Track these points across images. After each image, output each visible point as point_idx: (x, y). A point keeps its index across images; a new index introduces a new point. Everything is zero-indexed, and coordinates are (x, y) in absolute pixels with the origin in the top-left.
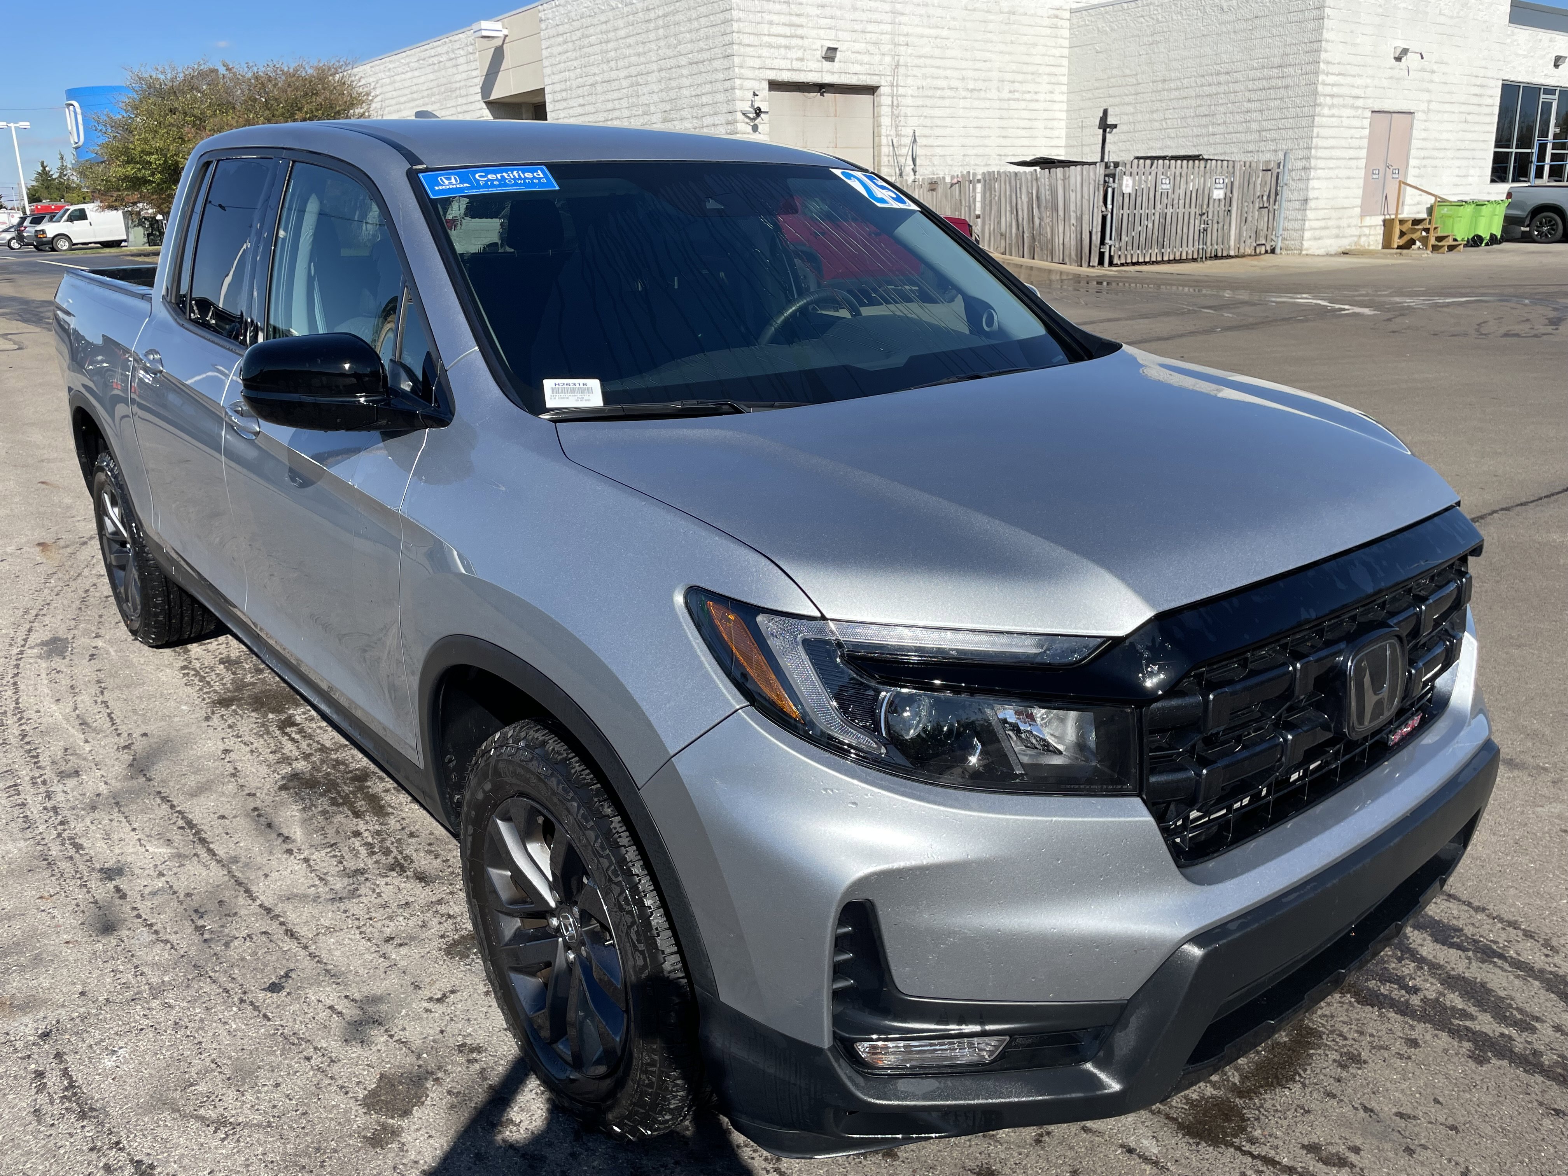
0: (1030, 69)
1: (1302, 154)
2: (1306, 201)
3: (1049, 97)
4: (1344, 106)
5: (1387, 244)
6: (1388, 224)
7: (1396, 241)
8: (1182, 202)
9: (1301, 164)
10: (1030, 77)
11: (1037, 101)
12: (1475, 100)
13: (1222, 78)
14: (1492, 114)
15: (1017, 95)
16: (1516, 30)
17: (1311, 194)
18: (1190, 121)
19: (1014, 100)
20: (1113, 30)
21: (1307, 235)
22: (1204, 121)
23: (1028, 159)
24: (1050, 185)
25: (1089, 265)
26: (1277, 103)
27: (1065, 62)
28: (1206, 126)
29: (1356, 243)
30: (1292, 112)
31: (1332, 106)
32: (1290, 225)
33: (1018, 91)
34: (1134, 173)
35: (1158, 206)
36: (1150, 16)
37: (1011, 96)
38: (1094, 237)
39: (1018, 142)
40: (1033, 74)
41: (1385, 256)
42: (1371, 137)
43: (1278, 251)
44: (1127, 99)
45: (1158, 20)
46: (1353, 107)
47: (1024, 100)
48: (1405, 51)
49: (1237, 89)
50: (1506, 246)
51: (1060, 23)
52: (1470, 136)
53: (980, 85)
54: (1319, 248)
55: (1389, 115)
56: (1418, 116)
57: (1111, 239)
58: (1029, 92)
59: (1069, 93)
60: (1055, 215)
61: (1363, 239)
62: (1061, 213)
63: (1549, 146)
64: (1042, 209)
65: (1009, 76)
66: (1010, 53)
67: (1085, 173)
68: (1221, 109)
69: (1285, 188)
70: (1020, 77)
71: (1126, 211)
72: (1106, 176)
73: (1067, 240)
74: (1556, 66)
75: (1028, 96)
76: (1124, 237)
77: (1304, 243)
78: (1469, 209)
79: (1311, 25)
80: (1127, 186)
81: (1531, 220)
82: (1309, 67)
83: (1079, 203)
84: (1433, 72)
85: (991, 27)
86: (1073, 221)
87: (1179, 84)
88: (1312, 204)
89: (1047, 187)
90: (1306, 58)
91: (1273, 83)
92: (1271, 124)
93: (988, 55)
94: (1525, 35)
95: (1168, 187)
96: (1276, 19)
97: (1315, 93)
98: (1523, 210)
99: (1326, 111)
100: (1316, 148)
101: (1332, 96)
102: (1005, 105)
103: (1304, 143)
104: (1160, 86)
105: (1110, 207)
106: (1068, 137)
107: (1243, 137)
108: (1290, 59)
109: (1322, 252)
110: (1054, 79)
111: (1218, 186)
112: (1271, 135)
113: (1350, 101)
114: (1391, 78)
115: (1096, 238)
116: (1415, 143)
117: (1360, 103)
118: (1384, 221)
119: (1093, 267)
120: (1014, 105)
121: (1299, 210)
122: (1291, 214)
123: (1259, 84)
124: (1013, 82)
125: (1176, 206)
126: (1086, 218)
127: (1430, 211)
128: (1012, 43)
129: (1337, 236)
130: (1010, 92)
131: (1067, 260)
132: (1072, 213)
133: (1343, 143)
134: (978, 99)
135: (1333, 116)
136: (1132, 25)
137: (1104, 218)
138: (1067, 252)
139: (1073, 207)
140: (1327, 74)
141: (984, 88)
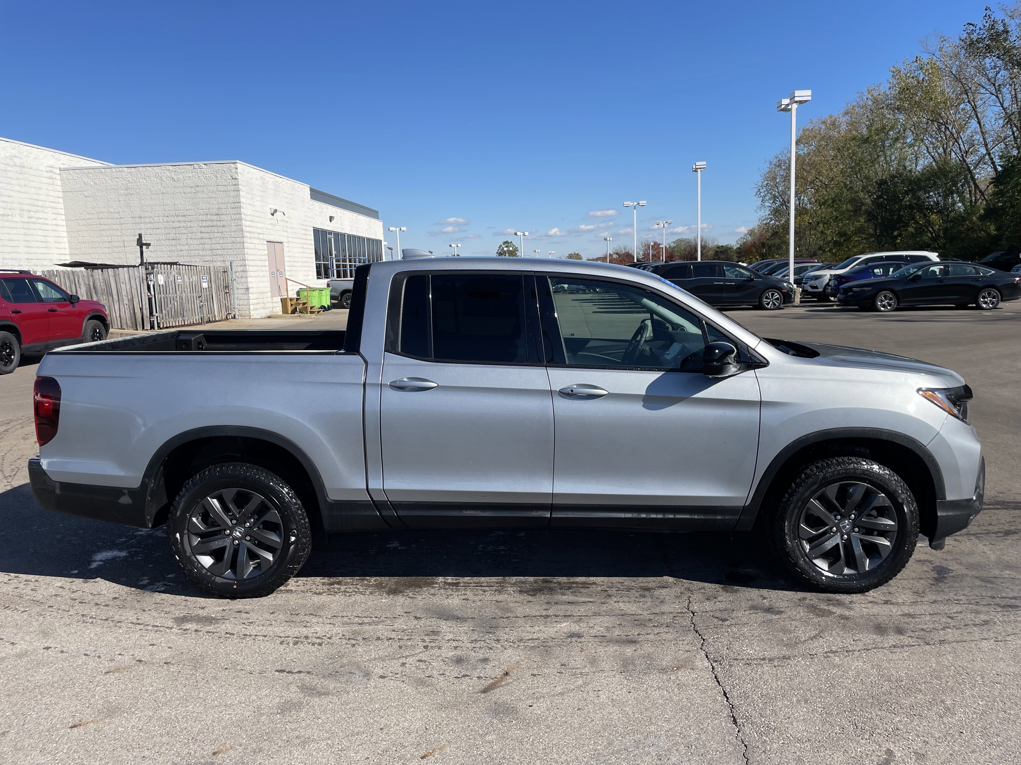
0: (40, 203)
1: (240, 263)
2: (248, 289)
3: (55, 222)
4: (255, 238)
5: (285, 311)
6: (284, 301)
7: (290, 309)
8: (189, 290)
9: (241, 269)
10: (41, 209)
11: (47, 224)
12: (304, 237)
13: (181, 218)
14: (312, 244)
15: (33, 220)
16: (314, 203)
17: (250, 285)
18: (163, 242)
19: (32, 223)
20: (95, 184)
21: (252, 307)
22: (173, 242)
23: (68, 262)
24: (104, 279)
25: (143, 328)
26: (220, 235)
27: (61, 200)
28: (175, 245)
29: (272, 312)
30: (230, 240)
31: (250, 238)
32: (241, 302)
33: (33, 217)
34: (163, 272)
35: (178, 293)
36: (123, 178)
37: (30, 220)
38: (144, 312)
39: (38, 251)
40: (42, 207)
41: (285, 318)
42: (269, 255)
43: (237, 317)
44: (114, 227)
45: (129, 181)
46: (258, 238)
47: (39, 223)
48: (276, 211)
49: (192, 225)
50: (333, 310)
51: (54, 176)
52: (305, 255)
53: (8, 212)
54: (258, 315)
55: (273, 244)
56: (285, 244)
57: (156, 312)
58: (42, 219)
59: (67, 220)
60: (110, 298)
61: (274, 310)
62: (115, 297)
63: (334, 260)
64: (99, 295)
65: (27, 207)
66: (25, 193)
67: (131, 272)
68: (185, 236)
69: (234, 282)
70: (33, 208)
71: (162, 296)
72: (147, 274)
73: (123, 314)
74: (331, 221)
75: (41, 221)
76: (164, 311)
77: (251, 312)
78: (317, 292)
79: (232, 194)
80: (161, 280)
81: (341, 298)
82: (235, 216)
83: (129, 291)
84: (287, 222)
85: (10, 175)
86: (126, 302)
87: (152, 220)
88: (251, 290)
89: (101, 281)
90: (233, 211)
91: (215, 223)
92: (218, 246)
93: (12, 193)
94: (318, 205)
95: (181, 281)
96: (210, 188)
97: (242, 230)
98: (336, 292)
99: (248, 240)
100: (248, 260)
101: (249, 232)
102: (27, 226)
103: (240, 257)
104: (138, 220)
105: (153, 293)
106: (70, 248)
107: (201, 253)
108: (223, 211)
109: (259, 317)
110: (55, 211)
111: (204, 280)
112: (219, 252)
113: (257, 235)
114: (271, 224)
115: (146, 312)
116: (286, 259)
117: (261, 236)
118: (281, 299)
119: (146, 330)
120: (33, 226)
121: (245, 294)
122: (241, 296)
123: (205, 224)
124: (30, 211)
125: (186, 292)
126: (136, 300)
127: (298, 293)
128: (25, 186)
129: (264, 308)
130: (29, 217)
131: (125, 327)
132: (124, 297)
133: (258, 258)
134: (8, 221)
135: (251, 243)
136: (110, 182)
137: (150, 300)
138: (124, 322)
139: (124, 293)
140: (246, 220)
141: (11, 214)
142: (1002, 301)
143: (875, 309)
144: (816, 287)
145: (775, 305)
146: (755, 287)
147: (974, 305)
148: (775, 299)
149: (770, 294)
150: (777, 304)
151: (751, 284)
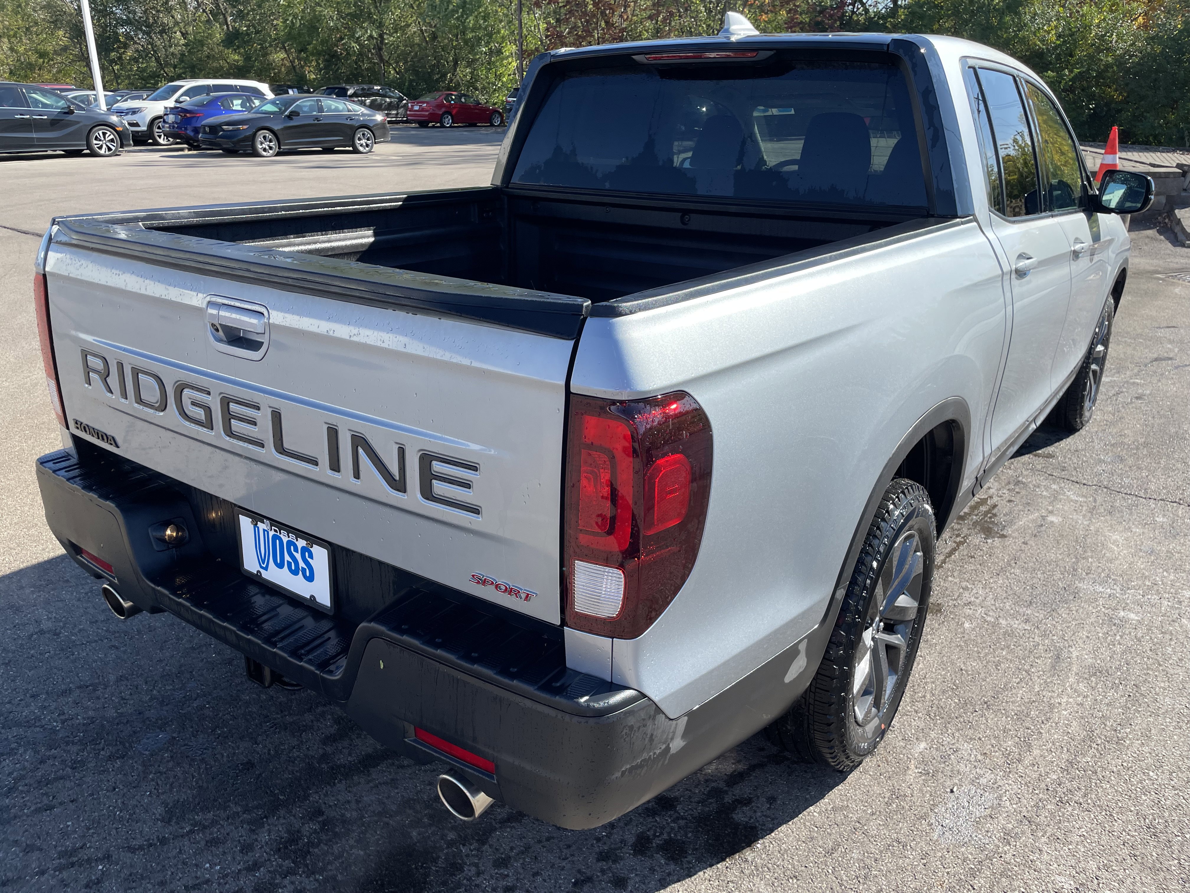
142: (375, 143)
143: (255, 154)
144: (137, 125)
145: (110, 149)
146: (78, 123)
147: (351, 149)
148: (109, 141)
149: (100, 132)
150: (113, 148)
151: (70, 117)
